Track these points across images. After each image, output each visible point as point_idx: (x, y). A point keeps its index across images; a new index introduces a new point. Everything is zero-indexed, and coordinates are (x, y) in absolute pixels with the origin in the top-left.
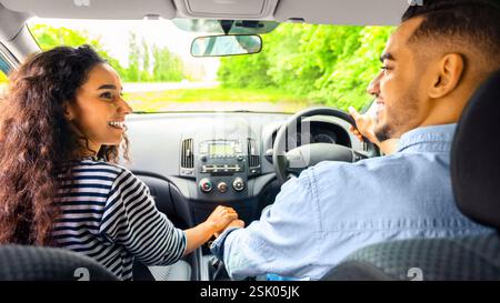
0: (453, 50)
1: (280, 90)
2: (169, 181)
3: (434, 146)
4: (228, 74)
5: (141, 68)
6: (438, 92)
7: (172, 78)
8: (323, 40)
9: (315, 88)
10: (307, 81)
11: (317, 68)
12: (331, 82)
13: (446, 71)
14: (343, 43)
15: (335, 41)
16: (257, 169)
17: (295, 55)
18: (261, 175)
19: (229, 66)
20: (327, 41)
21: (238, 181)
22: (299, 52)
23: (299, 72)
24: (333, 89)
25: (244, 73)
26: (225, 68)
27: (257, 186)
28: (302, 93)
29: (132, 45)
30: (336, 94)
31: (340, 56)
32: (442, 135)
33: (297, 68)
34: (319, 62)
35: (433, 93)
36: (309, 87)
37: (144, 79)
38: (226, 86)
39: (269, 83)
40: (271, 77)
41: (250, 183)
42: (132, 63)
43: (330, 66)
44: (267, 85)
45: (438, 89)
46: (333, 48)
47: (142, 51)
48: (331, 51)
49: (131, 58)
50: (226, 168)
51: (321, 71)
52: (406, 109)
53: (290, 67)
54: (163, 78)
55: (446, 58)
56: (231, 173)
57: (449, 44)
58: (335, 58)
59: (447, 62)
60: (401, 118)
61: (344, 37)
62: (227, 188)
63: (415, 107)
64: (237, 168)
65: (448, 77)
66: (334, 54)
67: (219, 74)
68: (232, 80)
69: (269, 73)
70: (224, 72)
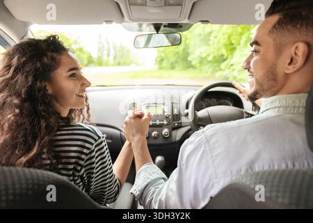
0: (301, 39)
1: (197, 71)
2: (120, 131)
3: (288, 110)
4: (162, 60)
5: (105, 58)
6: (291, 69)
7: (125, 64)
8: (226, 37)
9: (221, 69)
10: (215, 65)
11: (223, 55)
12: (232, 65)
13: (296, 54)
14: (241, 38)
15: (235, 37)
16: (179, 123)
17: (206, 47)
18: (181, 127)
19: (163, 55)
20: (229, 37)
21: (165, 131)
22: (209, 45)
23: (210, 58)
24: (234, 70)
25: (173, 60)
26: (160, 57)
27: (178, 134)
28: (212, 73)
29: (99, 43)
30: (235, 73)
31: (238, 48)
32: (293, 102)
33: (208, 55)
34: (224, 51)
35: (288, 69)
36: (216, 69)
37: (107, 65)
38: (161, 68)
39: (189, 66)
40: (190, 62)
41: (174, 133)
42: (100, 54)
43: (232, 54)
44: (189, 67)
45: (291, 67)
46: (233, 42)
47: (106, 46)
48: (232, 44)
49: (99, 51)
50: (158, 122)
51: (225, 57)
52: (269, 81)
53: (204, 55)
54: (119, 64)
55: (296, 45)
56: (161, 126)
57: (298, 35)
58: (235, 49)
59: (296, 47)
60: (265, 87)
61: (241, 34)
62: (158, 135)
63: (275, 80)
64: (165, 122)
65: (297, 58)
66: (235, 46)
67: (156, 60)
68: (165, 64)
69: (189, 59)
70: (159, 59)
